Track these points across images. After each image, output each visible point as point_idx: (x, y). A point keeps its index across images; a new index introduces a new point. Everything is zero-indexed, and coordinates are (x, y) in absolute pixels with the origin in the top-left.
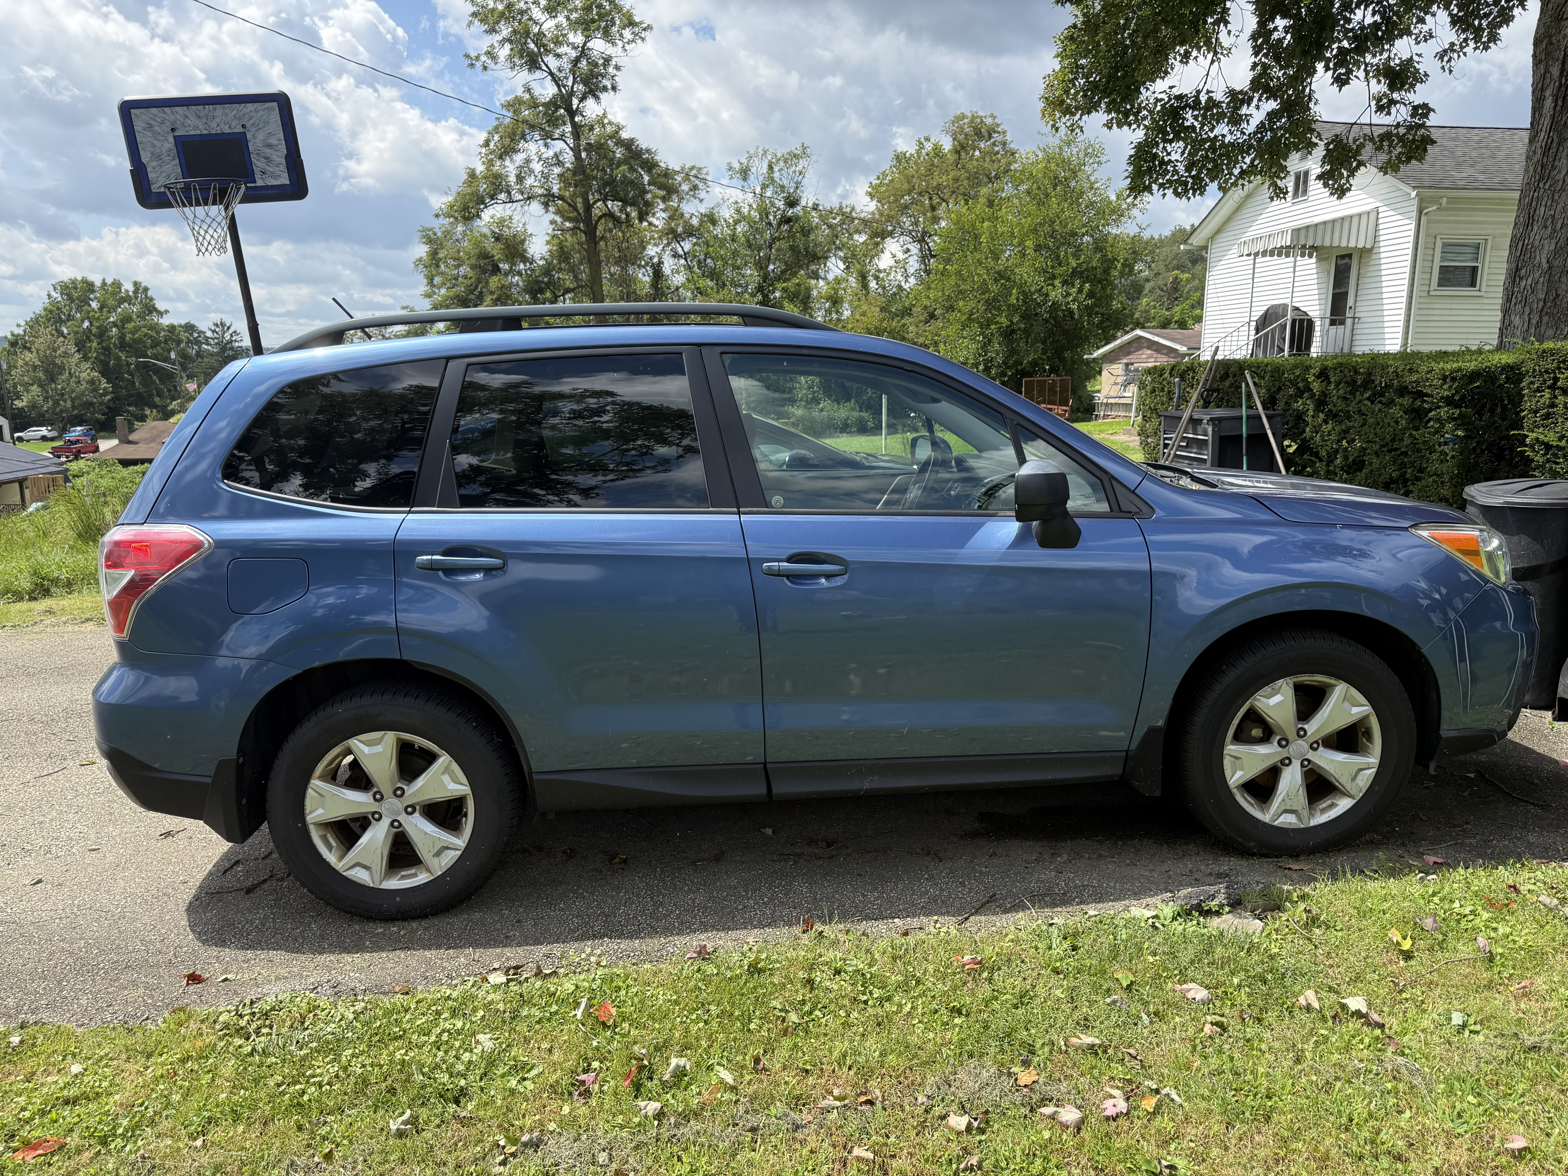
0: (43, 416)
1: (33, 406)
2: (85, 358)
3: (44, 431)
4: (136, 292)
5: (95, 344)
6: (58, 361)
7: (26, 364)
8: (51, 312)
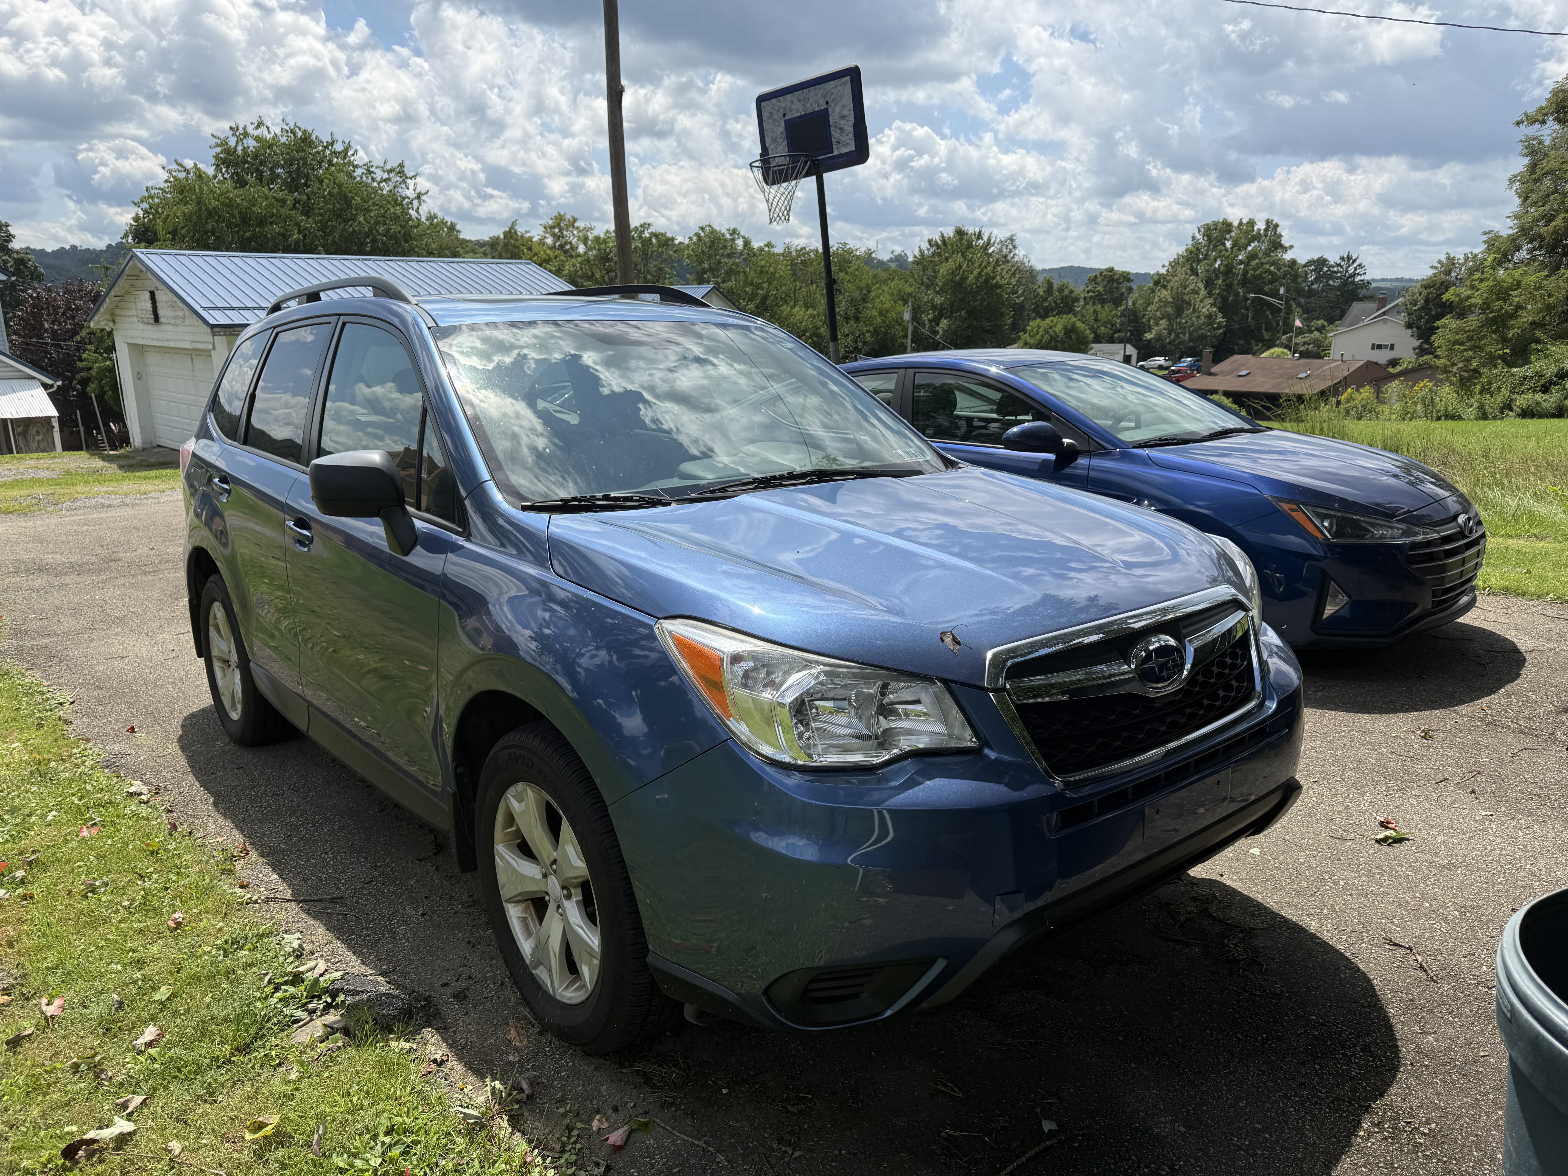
0: (1164, 346)
1: (1159, 338)
2: (1210, 294)
3: (1161, 360)
4: (1266, 230)
5: (1220, 281)
6: (1186, 298)
7: (1161, 301)
8: (1191, 252)
